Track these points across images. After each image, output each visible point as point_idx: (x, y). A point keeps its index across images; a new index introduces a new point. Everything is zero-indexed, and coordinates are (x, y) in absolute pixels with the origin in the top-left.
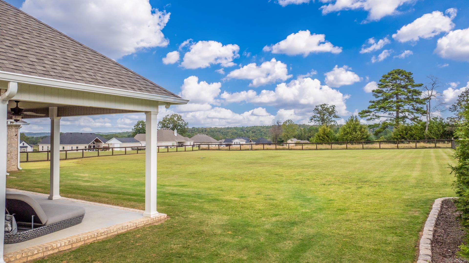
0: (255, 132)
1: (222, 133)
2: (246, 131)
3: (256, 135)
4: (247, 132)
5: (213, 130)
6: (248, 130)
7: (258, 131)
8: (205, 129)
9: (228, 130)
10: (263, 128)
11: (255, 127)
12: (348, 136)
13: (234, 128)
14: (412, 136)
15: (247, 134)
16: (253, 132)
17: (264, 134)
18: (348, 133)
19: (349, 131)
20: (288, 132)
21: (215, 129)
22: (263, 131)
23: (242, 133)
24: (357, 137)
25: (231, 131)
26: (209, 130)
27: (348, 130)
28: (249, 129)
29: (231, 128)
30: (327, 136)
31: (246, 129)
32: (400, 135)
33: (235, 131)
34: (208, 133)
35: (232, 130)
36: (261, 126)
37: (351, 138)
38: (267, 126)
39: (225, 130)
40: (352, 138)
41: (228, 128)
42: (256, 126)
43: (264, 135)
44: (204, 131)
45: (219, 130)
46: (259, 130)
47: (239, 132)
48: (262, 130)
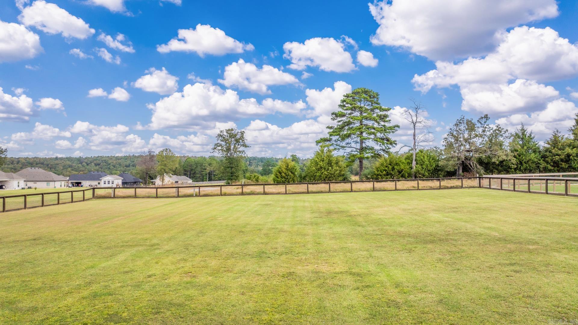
0: (99, 165)
1: (48, 165)
2: (86, 163)
3: (102, 169)
4: (87, 165)
5: (31, 161)
6: (89, 162)
7: (103, 163)
8: (17, 160)
9: (56, 162)
10: (112, 158)
11: (99, 158)
12: (323, 173)
13: (67, 158)
14: (400, 172)
15: (88, 167)
16: (96, 165)
17: (113, 167)
18: (321, 168)
19: (323, 165)
20: (165, 165)
21: (35, 159)
22: (111, 163)
23: (80, 165)
24: (335, 173)
25: (61, 163)
26: (24, 161)
27: (321, 163)
28: (91, 160)
29: (61, 159)
30: (292, 173)
31: (86, 161)
32: (385, 170)
33: (69, 163)
34: (23, 165)
35: (63, 161)
36: (108, 157)
37: (326, 174)
38: (117, 156)
39: (51, 161)
40: (328, 175)
41: (57, 158)
42: (101, 157)
43: (113, 169)
44: (15, 162)
45: (42, 161)
46: (105, 161)
47: (74, 164)
48: (109, 162)
